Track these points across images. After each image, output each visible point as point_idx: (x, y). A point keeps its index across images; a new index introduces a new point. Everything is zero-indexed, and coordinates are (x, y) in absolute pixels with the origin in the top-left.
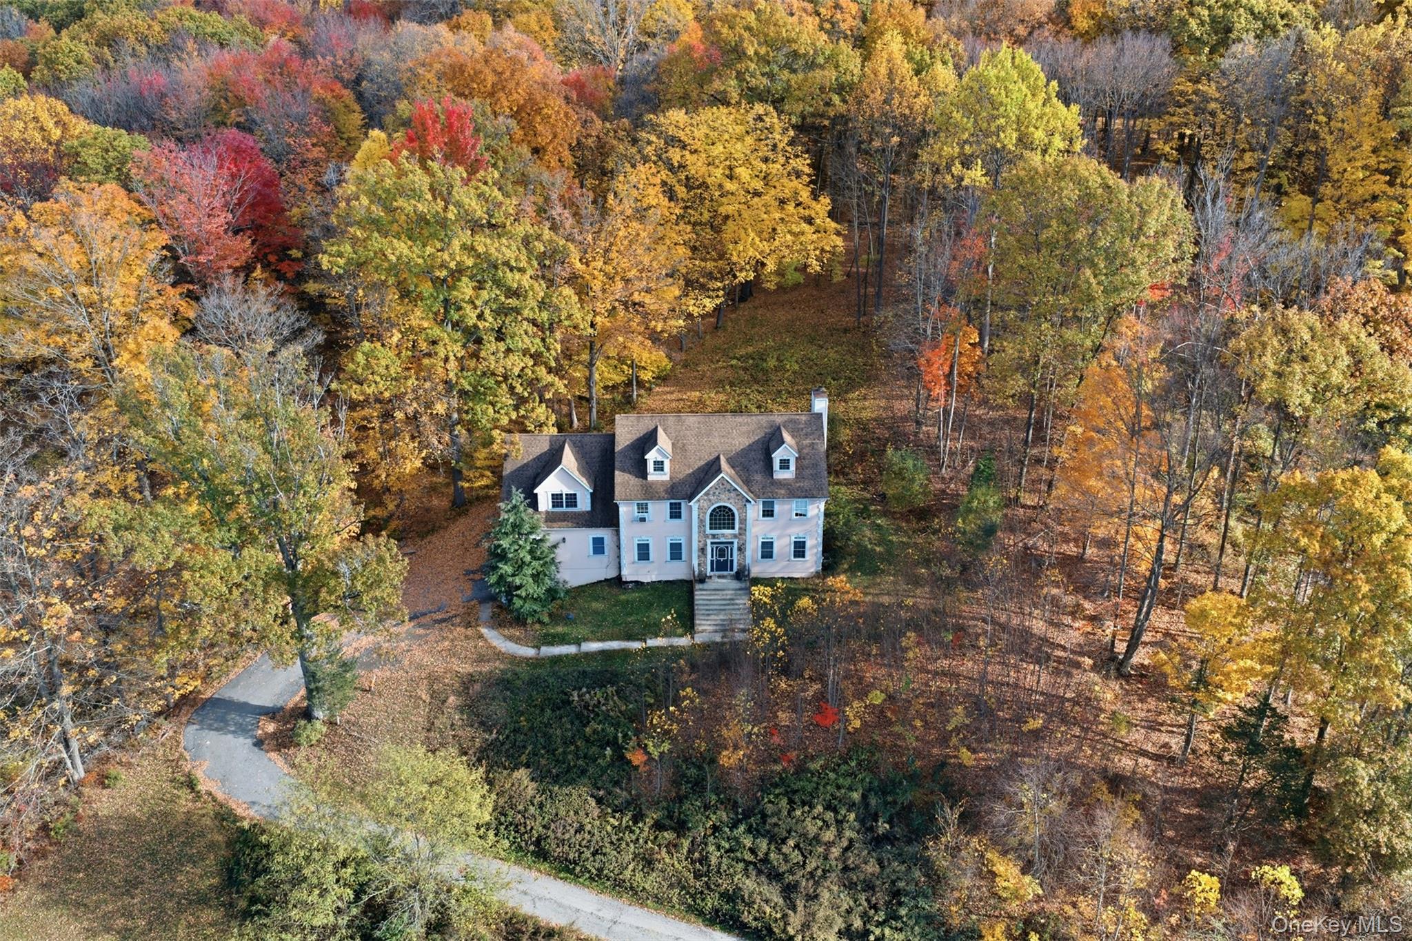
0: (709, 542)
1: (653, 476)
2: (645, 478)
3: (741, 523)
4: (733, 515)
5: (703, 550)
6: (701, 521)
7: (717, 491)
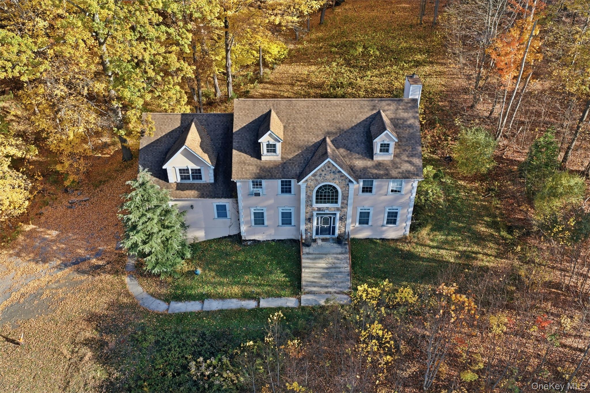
0: (315, 213)
1: (267, 157)
2: (260, 158)
3: (343, 199)
4: (337, 191)
5: (309, 219)
6: (309, 198)
7: (323, 173)
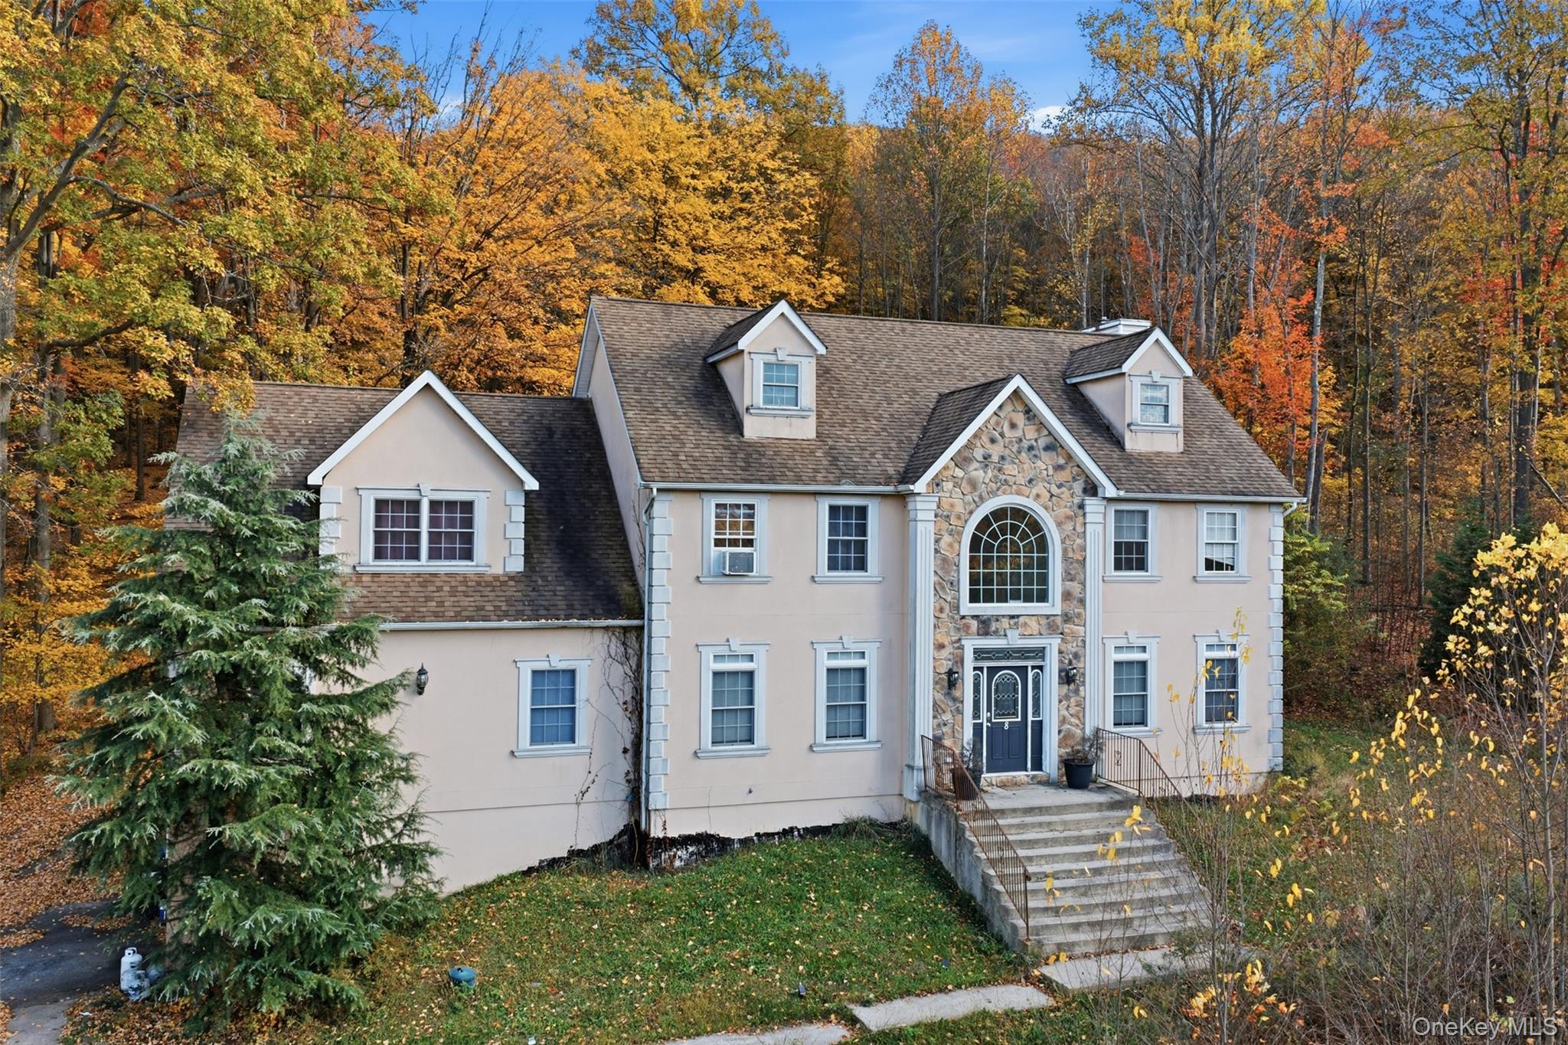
0: (970, 645)
1: (762, 421)
2: (739, 428)
3: (1069, 577)
4: (1043, 542)
5: (951, 681)
6: (945, 564)
7: (996, 451)
